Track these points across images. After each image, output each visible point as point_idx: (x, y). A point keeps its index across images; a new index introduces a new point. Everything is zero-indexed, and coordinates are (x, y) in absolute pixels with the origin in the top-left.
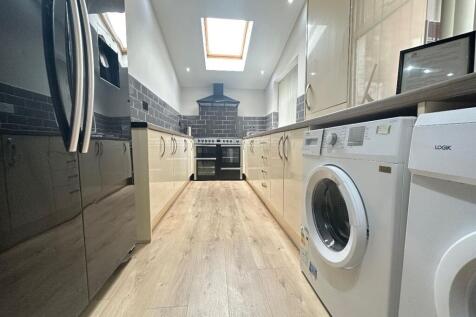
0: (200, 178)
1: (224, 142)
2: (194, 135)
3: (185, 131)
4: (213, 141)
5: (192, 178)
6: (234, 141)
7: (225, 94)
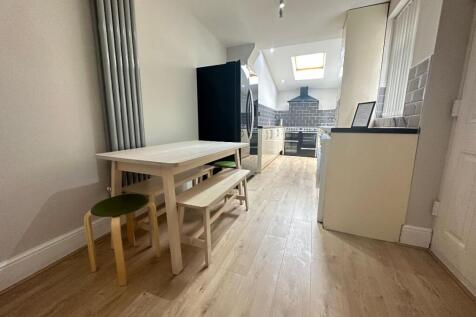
0: (286, 154)
1: (304, 130)
2: (285, 125)
3: (278, 124)
4: (296, 129)
5: (281, 153)
6: (312, 129)
7: (309, 94)
